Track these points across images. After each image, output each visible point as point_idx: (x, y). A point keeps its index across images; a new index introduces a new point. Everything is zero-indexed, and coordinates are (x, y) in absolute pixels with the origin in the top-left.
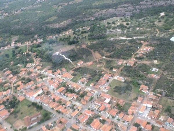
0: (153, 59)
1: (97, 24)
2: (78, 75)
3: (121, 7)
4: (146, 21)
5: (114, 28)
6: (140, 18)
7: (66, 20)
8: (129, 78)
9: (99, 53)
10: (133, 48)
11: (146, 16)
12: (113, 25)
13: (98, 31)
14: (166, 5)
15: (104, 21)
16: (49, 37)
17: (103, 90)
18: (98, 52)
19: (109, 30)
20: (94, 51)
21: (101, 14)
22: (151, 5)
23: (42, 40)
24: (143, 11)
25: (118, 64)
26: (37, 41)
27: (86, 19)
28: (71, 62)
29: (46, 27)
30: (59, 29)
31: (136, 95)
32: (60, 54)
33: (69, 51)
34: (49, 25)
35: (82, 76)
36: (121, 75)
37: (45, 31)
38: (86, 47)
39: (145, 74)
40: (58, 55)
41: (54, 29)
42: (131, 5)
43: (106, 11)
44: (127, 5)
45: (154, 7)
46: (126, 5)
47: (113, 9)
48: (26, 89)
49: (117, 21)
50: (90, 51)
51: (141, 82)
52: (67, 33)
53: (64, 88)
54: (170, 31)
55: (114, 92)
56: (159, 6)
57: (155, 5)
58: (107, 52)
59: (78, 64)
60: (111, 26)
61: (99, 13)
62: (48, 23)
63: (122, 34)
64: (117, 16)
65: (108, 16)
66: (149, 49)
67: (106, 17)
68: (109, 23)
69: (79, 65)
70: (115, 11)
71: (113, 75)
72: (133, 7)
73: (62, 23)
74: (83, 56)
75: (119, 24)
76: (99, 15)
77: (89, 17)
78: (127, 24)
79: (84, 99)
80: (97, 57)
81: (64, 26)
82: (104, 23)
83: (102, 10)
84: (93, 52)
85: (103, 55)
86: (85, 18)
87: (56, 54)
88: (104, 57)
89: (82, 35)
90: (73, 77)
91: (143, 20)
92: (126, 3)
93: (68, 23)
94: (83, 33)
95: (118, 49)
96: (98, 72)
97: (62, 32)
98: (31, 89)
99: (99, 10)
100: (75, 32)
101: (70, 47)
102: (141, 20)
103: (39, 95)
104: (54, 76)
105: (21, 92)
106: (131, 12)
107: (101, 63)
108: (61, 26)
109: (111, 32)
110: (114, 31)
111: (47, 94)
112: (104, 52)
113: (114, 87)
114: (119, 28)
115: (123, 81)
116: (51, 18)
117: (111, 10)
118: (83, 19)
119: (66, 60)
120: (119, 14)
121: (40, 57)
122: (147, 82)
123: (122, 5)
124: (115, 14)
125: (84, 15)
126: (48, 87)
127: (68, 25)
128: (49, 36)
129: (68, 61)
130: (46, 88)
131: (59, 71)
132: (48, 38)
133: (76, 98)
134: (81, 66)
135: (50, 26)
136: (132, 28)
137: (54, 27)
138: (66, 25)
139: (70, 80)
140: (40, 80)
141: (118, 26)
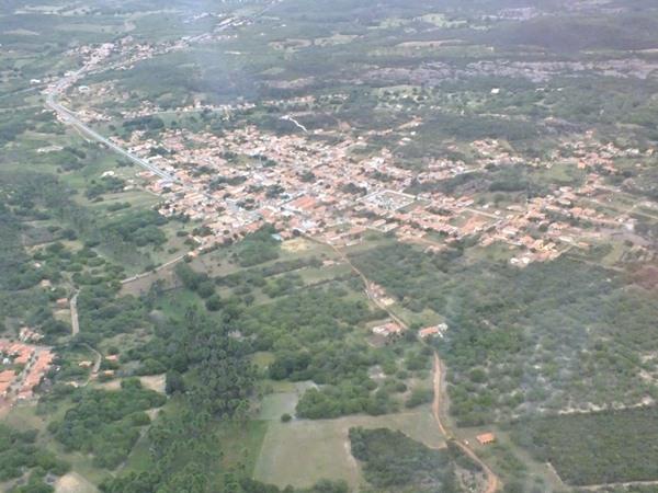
1: (364, 93)
3: (425, 68)
4: (457, 98)
5: (393, 102)
6: (451, 93)
7: (303, 77)
8: (374, 144)
11: (463, 90)
12: (394, 97)
14: (515, 76)
15: (380, 89)
16: (267, 102)
18: (347, 122)
19: (383, 104)
20: (342, 121)
22: (488, 71)
23: (254, 105)
24: (464, 81)
26: (244, 106)
28: (305, 129)
29: (263, 84)
30: (287, 91)
32: (290, 118)
33: (306, 117)
34: (267, 82)
36: (367, 141)
37: (258, 90)
38: (331, 115)
40: (286, 119)
42: (448, 67)
43: (390, 71)
44: (440, 64)
45: (492, 77)
46: (437, 65)
47: (408, 68)
49: (405, 91)
50: (336, 120)
52: (303, 100)
58: (361, 123)
59: (315, 132)
60: (388, 98)
61: (375, 73)
64: (408, 84)
66: (418, 124)
68: (386, 94)
70: (410, 73)
71: (357, 141)
72: (450, 71)
73: (295, 82)
74: (325, 125)
75: (405, 97)
76: (373, 76)
77: (351, 79)
78: (420, 99)
80: (343, 127)
81: (297, 87)
82: (379, 92)
83: (384, 67)
86: (343, 79)
88: (354, 128)
91: (453, 96)
92: (440, 61)
93: (307, 84)
94: (333, 103)
97: (293, 97)
99: (377, 67)
100: (318, 100)
102: (449, 95)
106: (441, 80)
107: (347, 132)
108: (291, 87)
109: (385, 107)
110: (391, 106)
112: (356, 123)
113: (354, 150)
114: (402, 104)
115: (365, 146)
116: (272, 70)
118: (340, 80)
119: (298, 127)
120: (415, 81)
121: (255, 125)
123: (430, 63)
124: (407, 79)
125: (343, 72)
127: (306, 87)
134: (318, 134)
135: (270, 84)
136: (423, 105)
137: (278, 87)
138: (302, 85)
141: (402, 100)
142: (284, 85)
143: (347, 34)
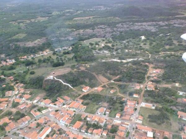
0: (172, 83)
1: (79, 45)
2: (91, 105)
3: (98, 28)
4: (131, 43)
5: (100, 50)
6: (124, 40)
7: (39, 38)
8: (158, 104)
9: (104, 77)
10: (140, 70)
11: (127, 38)
12: (97, 46)
13: (83, 52)
14: (142, 30)
15: (84, 41)
16: (23, 57)
17: (136, 122)
18: (101, 75)
19: (95, 51)
20: (97, 74)
21: (79, 34)
22: (128, 28)
23: (14, 61)
24: (122, 33)
25: (135, 88)
26: (7, 62)
27: (63, 39)
28: (72, 88)
29: (16, 45)
30: (33, 48)
31: (178, 124)
32: (55, 78)
33: (67, 75)
34: (18, 43)
35: (97, 104)
36: (147, 101)
37: (14, 49)
38: (86, 70)
39: (173, 98)
40: (52, 79)
41: (27, 47)
42: (108, 27)
43: (83, 31)
44: (104, 26)
45: (131, 30)
46: (102, 26)
47: (90, 29)
48: (21, 129)
49: (100, 42)
50: (93, 74)
51: (174, 108)
52: (45, 53)
53: (82, 123)
54: (160, 53)
55: (150, 123)
56: (136, 30)
57: (131, 28)
58: (113, 75)
59: (83, 90)
60: (95, 47)
61: (76, 33)
62: (18, 41)
63: (112, 56)
64: (97, 37)
65: (87, 37)
66: (159, 71)
67: (84, 37)
68: (91, 44)
69: (85, 91)
70: (93, 31)
71: (138, 101)
72: (111, 29)
73: (36, 42)
74: (86, 81)
75: (103, 45)
76: (76, 34)
77: (66, 37)
78: (113, 46)
79: (118, 135)
80: (103, 81)
81: (39, 45)
82: (86, 43)
83: (79, 29)
84: (96, 76)
85: (110, 79)
86: (61, 38)
87: (50, 78)
88: (112, 81)
89: (65, 55)
90: (86, 107)
91: (127, 42)
92: (103, 25)
93: (43, 42)
94: (65, 53)
95: (124, 71)
96: (115, 99)
97: (38, 52)
98: (30, 128)
99: (75, 30)
100: (54, 52)
101: (66, 70)
102: (124, 42)
103: (48, 136)
104: (57, 107)
105: (13, 134)
106: (111, 34)
107: (113, 88)
108: (35, 45)
109: (99, 53)
110: (101, 52)
111: (61, 134)
112: (109, 75)
113: (147, 116)
114: (106, 50)
115: (154, 108)
116: (19, 36)
117: (89, 31)
118: (60, 38)
119: (65, 86)
120: (100, 35)
121: (22, 82)
122: (182, 108)
123: (99, 26)
124: (94, 35)
125: (60, 33)
126: (56, 123)
127: (44, 44)
128: (21, 56)
129: (68, 87)
130: (54, 124)
131: (60, 100)
132: (21, 58)
133: (106, 135)
134: (88, 93)
135: (21, 44)
136: (120, 50)
137: (26, 46)
138: (41, 44)
139: (83, 111)
140: (38, 113)
141: (103, 47)
142: (30, 44)
143: (44, 17)
